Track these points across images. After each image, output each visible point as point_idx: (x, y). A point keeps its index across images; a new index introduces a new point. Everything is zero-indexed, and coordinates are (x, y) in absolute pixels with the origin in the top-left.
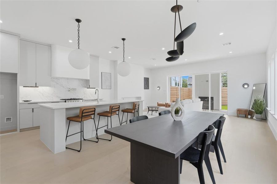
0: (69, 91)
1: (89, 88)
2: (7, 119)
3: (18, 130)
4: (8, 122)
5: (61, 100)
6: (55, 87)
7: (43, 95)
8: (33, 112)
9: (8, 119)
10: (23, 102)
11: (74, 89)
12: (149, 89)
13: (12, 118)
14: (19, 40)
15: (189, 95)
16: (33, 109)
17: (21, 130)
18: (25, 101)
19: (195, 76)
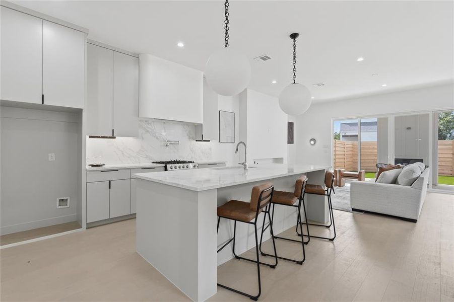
0: (167, 146)
1: (201, 141)
2: (60, 200)
3: (84, 225)
4: (62, 207)
5: (153, 163)
6: (143, 139)
7: (123, 154)
8: (110, 188)
9: (63, 201)
10: (90, 167)
11: (176, 143)
12: (293, 143)
13: (69, 200)
14: (86, 43)
15: (353, 154)
16: (110, 182)
17: (90, 226)
18: (93, 166)
19: (396, 118)
